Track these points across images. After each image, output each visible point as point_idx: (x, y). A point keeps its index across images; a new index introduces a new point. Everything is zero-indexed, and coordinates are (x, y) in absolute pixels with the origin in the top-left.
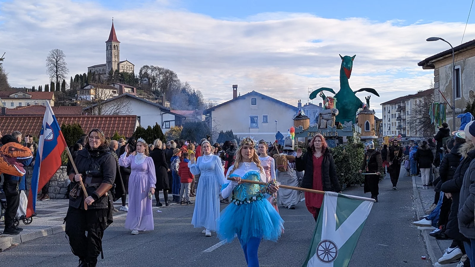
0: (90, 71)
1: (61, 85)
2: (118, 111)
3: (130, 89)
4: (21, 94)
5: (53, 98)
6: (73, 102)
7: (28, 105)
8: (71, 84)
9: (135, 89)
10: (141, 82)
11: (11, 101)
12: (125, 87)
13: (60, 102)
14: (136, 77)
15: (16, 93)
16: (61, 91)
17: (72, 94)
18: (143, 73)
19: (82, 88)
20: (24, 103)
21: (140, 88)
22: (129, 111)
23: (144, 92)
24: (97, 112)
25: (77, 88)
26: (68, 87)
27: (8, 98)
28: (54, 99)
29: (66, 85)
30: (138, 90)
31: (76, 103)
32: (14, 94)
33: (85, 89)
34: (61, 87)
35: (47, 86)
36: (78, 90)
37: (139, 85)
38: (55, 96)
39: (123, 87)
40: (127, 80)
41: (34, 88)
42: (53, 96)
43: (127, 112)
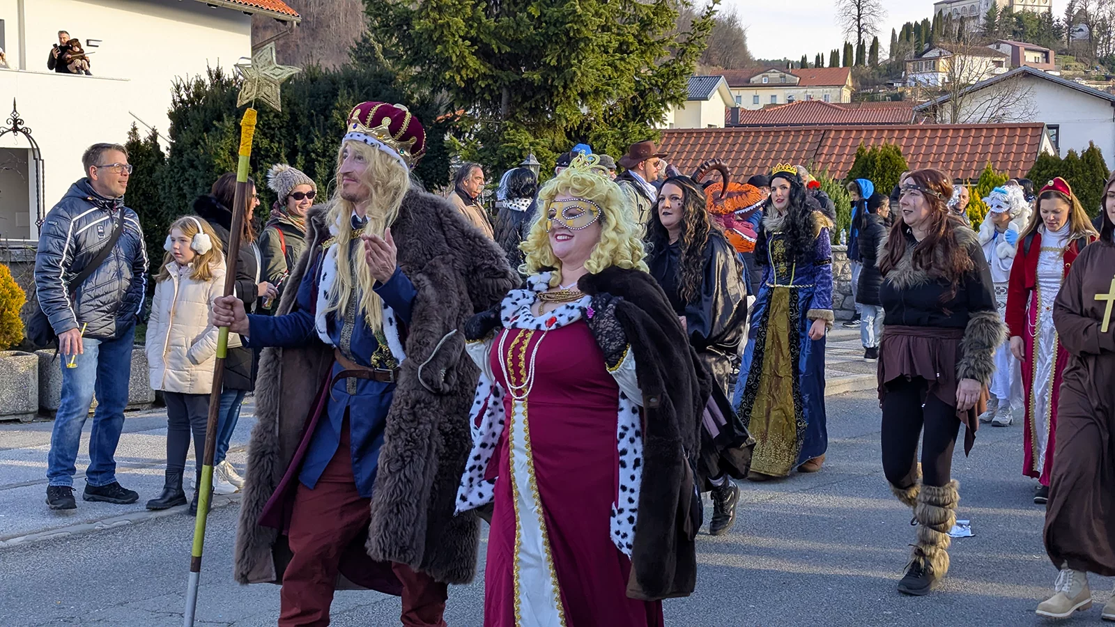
0: (940, 12)
1: (867, 49)
2: (1000, 112)
3: (1038, 55)
4: (775, 75)
5: (849, 82)
6: (895, 92)
7: (790, 101)
8: (892, 46)
9: (1052, 53)
10: (1069, 35)
11: (752, 92)
12: (1026, 49)
13: (864, 91)
14: (1056, 23)
15: (765, 72)
16: (867, 64)
17: (894, 71)
18: (1075, 12)
19: (919, 56)
20: (781, 96)
21: (1065, 50)
22: (1030, 111)
23: (1077, 61)
24: (948, 116)
25: (907, 57)
26: (884, 55)
27: (747, 84)
28: (850, 84)
29: (879, 50)
30: (1060, 57)
31: (902, 94)
32: (761, 75)
33: (926, 59)
34: (867, 55)
35: (835, 55)
36: (910, 61)
37: (1063, 42)
38: (853, 77)
39: (1022, 49)
40: (1031, 32)
41: (804, 59)
42: (849, 78)
43: (1024, 115)
